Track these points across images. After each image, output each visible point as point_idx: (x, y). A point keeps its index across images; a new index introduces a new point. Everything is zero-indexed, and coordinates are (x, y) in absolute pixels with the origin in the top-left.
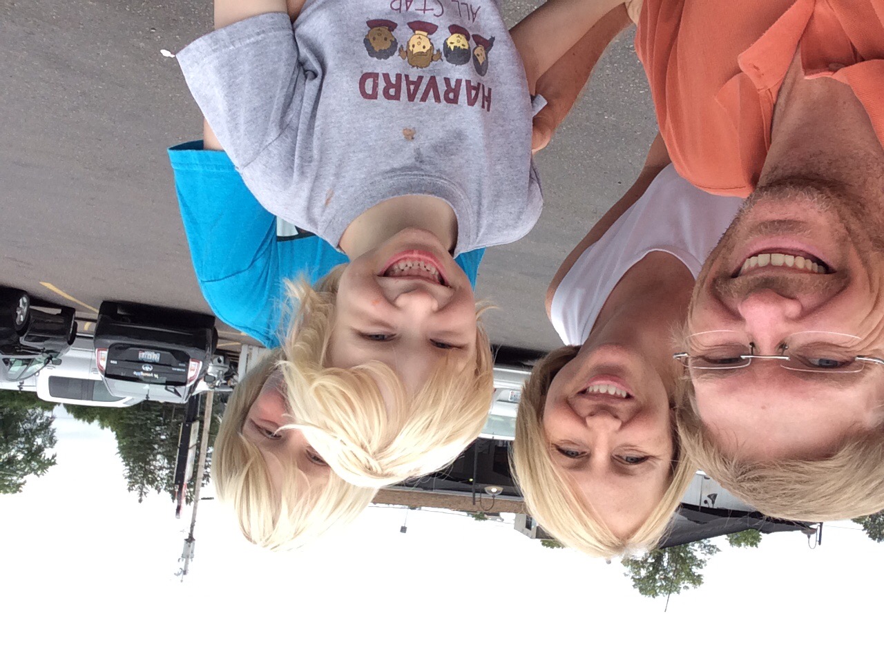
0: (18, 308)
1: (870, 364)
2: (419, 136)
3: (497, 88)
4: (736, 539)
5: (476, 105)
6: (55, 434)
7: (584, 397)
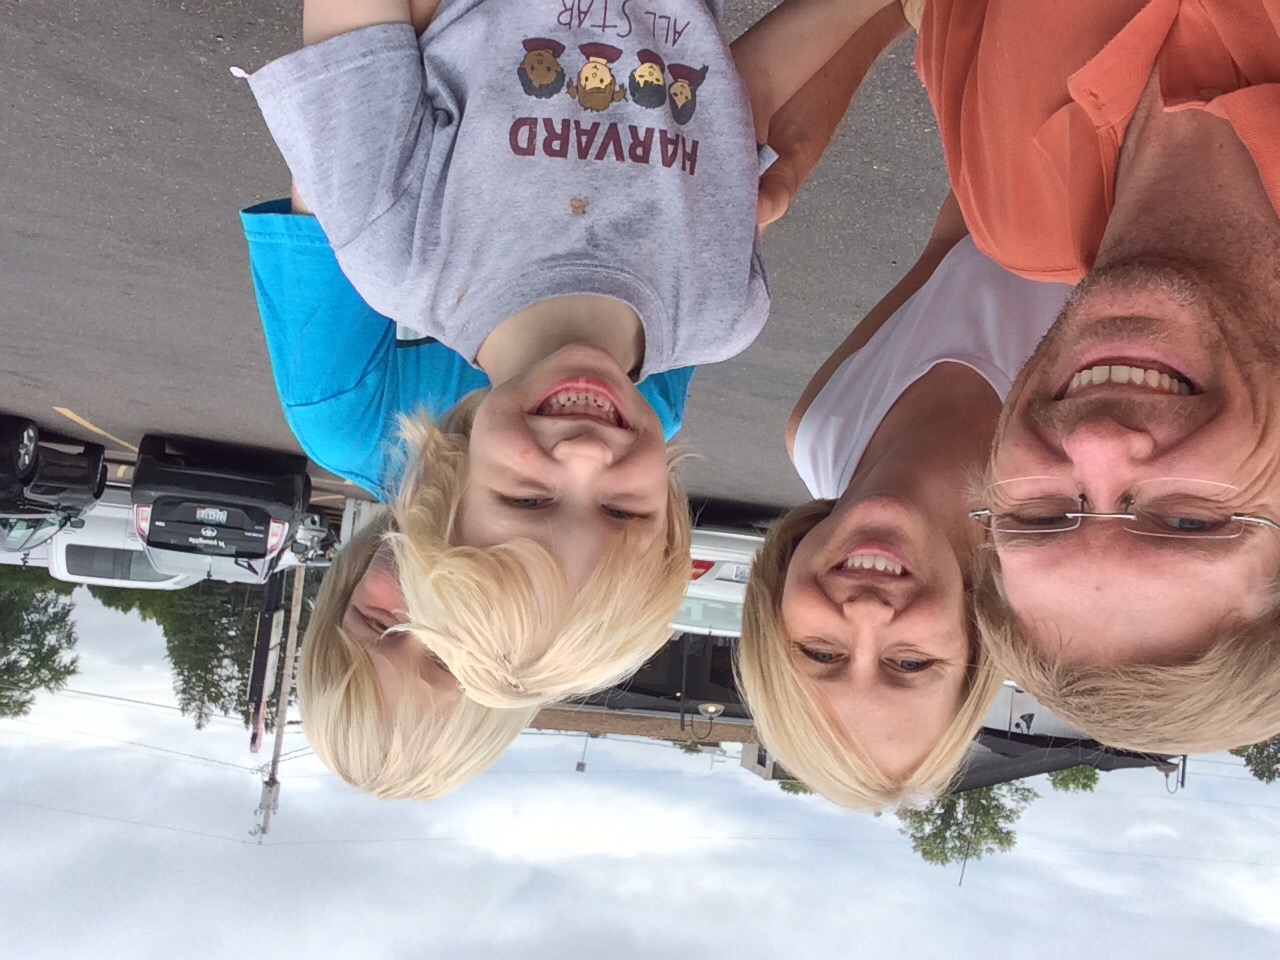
0: (21, 446)
1: (1254, 526)
2: (592, 209)
3: (709, 140)
4: (1062, 779)
5: (674, 165)
6: (74, 629)
7: (840, 575)
